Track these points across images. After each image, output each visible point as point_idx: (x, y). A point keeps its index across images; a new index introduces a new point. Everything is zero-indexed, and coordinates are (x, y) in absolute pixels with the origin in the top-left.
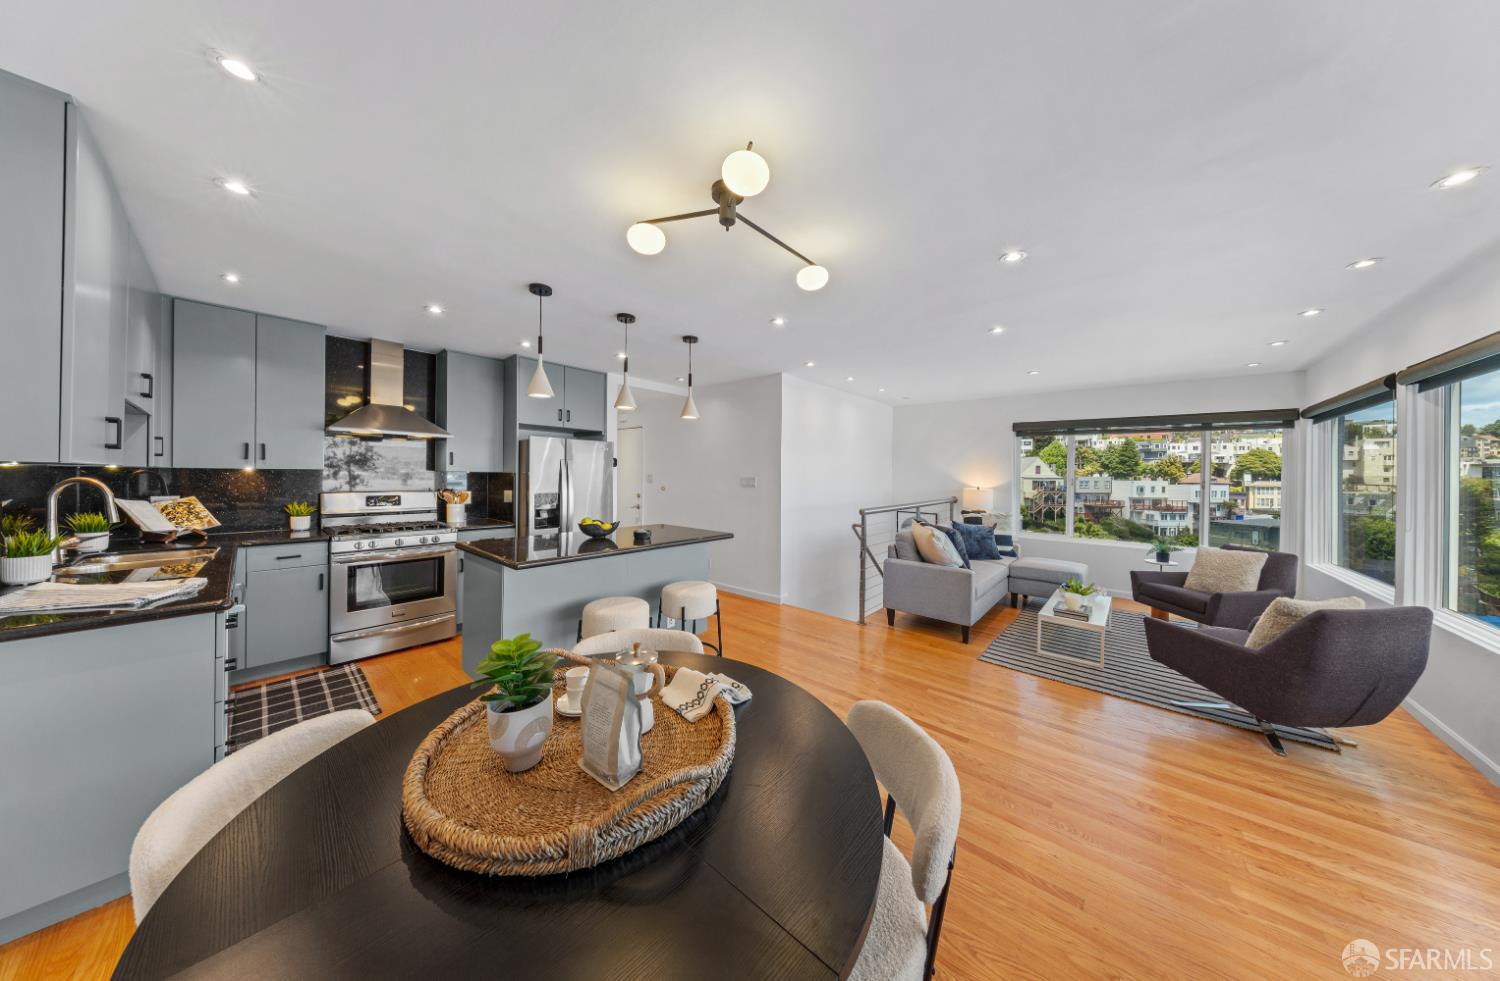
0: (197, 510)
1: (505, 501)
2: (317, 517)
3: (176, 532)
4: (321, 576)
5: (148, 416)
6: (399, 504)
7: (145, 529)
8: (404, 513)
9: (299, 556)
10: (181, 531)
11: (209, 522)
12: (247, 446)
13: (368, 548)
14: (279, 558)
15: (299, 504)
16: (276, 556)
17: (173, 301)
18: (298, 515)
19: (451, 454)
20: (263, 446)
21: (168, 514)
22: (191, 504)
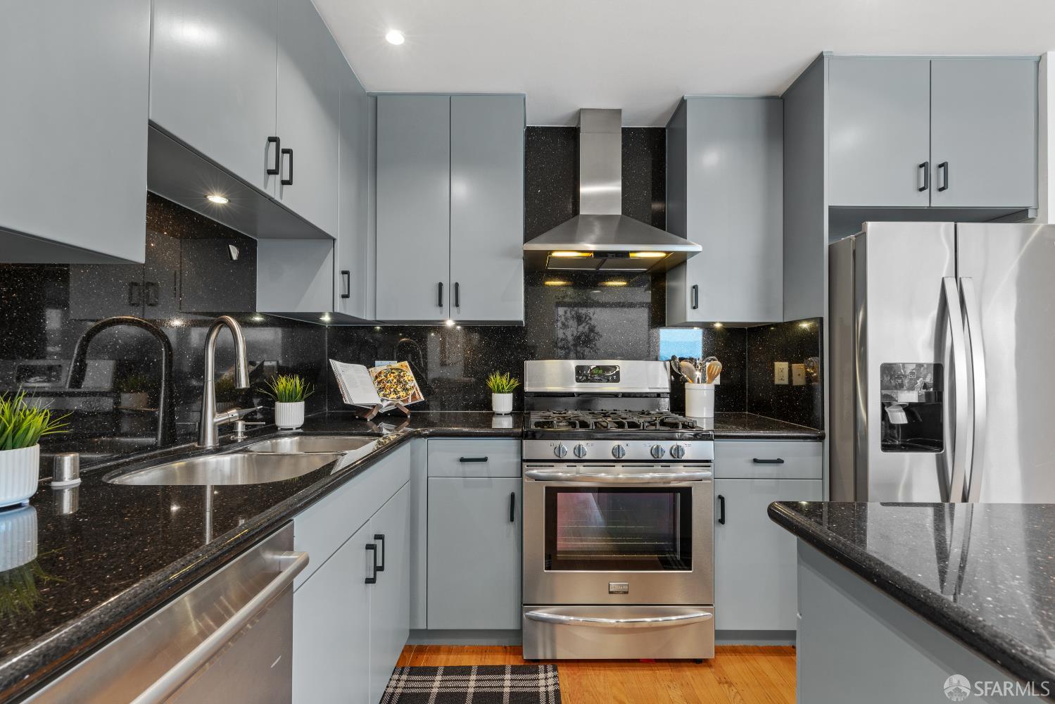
0: (406, 378)
1: (777, 382)
2: (519, 394)
3: (379, 406)
4: (513, 496)
5: (334, 240)
6: (617, 380)
7: (347, 401)
8: (625, 395)
9: (485, 460)
10: (385, 406)
11: (414, 396)
12: (440, 285)
13: (573, 457)
14: (462, 460)
15: (502, 374)
16: (460, 457)
17: (375, 98)
18: (499, 392)
19: (695, 287)
20: (457, 285)
21: (379, 383)
22: (402, 371)
